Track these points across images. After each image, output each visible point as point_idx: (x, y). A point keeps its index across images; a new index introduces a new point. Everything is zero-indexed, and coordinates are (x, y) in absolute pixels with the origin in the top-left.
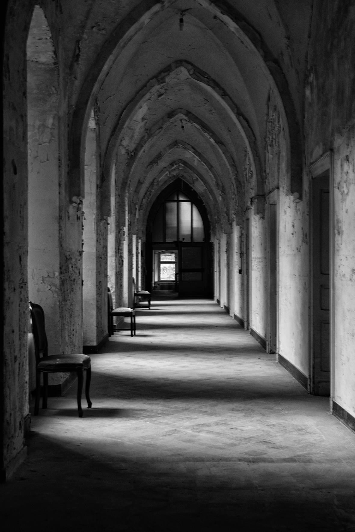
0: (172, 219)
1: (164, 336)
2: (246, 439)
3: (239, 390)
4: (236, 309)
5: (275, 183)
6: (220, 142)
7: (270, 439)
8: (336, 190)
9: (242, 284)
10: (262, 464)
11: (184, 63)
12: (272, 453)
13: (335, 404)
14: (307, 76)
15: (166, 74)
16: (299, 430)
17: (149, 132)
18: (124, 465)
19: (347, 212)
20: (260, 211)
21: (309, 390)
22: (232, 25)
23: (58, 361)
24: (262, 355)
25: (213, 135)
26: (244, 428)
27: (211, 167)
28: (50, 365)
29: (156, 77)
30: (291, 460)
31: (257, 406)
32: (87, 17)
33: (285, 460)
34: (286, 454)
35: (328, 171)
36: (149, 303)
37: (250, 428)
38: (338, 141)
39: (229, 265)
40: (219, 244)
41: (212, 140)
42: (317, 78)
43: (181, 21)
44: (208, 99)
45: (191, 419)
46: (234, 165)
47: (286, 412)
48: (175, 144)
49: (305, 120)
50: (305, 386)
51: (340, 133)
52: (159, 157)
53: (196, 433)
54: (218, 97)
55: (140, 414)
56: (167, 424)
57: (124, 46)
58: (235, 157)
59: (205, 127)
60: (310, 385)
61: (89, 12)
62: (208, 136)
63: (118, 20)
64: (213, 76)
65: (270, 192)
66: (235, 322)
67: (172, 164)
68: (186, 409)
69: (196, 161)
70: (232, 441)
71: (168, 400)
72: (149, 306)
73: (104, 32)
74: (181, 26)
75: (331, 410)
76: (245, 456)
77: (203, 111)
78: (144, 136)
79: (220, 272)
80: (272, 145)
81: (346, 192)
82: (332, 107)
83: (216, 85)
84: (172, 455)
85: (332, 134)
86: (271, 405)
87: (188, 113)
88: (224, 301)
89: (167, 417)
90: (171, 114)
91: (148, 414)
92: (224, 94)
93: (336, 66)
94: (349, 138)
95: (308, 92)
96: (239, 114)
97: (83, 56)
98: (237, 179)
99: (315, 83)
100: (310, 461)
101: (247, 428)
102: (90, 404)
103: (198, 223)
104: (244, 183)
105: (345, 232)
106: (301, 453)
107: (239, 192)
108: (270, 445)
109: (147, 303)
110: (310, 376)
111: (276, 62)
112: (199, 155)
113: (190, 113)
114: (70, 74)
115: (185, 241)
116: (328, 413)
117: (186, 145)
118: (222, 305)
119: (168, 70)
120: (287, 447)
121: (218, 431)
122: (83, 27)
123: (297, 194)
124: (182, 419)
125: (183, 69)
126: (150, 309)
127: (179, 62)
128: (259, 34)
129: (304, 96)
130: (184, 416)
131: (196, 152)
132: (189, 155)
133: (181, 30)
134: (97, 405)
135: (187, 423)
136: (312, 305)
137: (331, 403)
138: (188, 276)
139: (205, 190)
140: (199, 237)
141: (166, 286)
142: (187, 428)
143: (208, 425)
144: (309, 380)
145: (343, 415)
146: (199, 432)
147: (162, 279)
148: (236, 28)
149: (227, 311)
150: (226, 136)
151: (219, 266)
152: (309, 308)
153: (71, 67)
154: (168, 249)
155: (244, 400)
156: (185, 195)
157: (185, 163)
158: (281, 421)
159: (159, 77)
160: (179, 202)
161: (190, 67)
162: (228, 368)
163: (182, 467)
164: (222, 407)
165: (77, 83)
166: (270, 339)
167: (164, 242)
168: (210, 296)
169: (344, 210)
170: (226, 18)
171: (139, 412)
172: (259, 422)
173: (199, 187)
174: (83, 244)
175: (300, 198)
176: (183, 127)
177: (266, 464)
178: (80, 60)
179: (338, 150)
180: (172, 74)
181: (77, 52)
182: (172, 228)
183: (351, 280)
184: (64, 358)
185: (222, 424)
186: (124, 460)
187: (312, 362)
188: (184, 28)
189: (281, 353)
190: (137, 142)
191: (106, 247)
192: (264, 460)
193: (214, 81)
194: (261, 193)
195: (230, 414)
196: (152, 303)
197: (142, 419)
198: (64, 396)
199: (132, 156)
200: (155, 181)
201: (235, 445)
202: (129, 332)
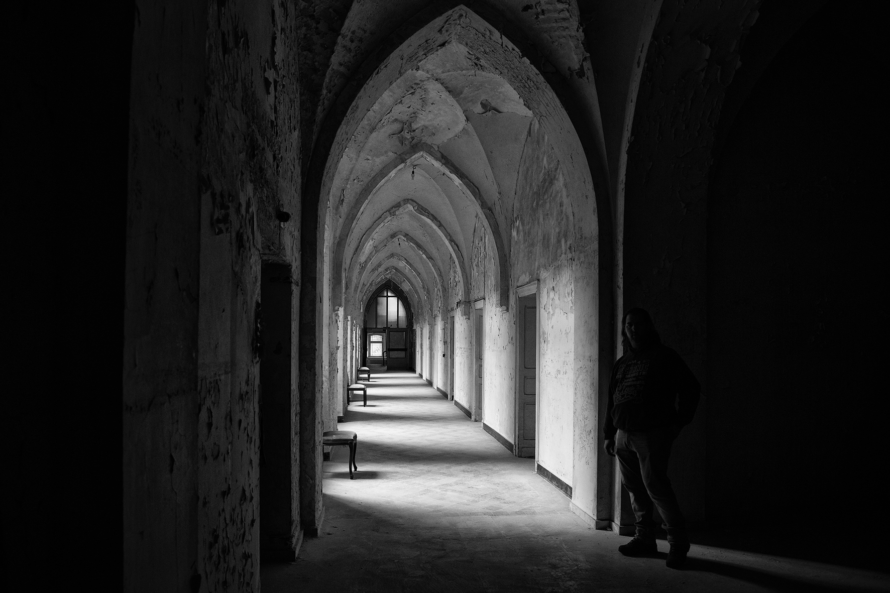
0: (382, 311)
1: (390, 406)
2: (482, 496)
3: (462, 454)
4: (439, 382)
5: (482, 294)
6: (430, 258)
7: (500, 496)
8: (542, 310)
9: (446, 365)
10: (501, 517)
11: (410, 201)
12: (505, 507)
13: (539, 465)
14: (513, 222)
15: (397, 208)
16: (518, 487)
17: (376, 249)
18: (401, 521)
19: (552, 327)
20: (467, 314)
21: (514, 454)
22: (457, 181)
23: (334, 437)
24: (469, 423)
25: (425, 252)
26: (478, 487)
27: (419, 274)
28: (328, 440)
29: (389, 211)
30: (520, 513)
31: (481, 467)
32: (351, 173)
33: (517, 513)
34: (517, 508)
35: (535, 294)
36: (369, 376)
37: (482, 486)
38: (544, 274)
39: (431, 349)
40: (421, 331)
41: (424, 256)
42: (523, 224)
43: (413, 172)
44: (423, 225)
45: (436, 479)
46: (440, 275)
47: (503, 472)
48: (392, 255)
49: (512, 253)
50: (512, 451)
51: (545, 268)
52: (379, 265)
53: (444, 492)
54: (435, 227)
55: (396, 476)
56: (419, 484)
57: (375, 193)
58: (442, 270)
59: (419, 246)
60: (515, 450)
61: (352, 169)
62: (421, 253)
63: (372, 175)
64: (432, 212)
65: (476, 301)
66: (438, 393)
67: (386, 270)
68: (429, 471)
69: (407, 269)
70: (473, 498)
71: (412, 463)
72: (368, 379)
73: (362, 183)
74: (413, 177)
75: (536, 470)
76: (487, 511)
77: (418, 234)
78: (372, 252)
79: (422, 353)
80: (477, 266)
81: (551, 313)
82: (538, 249)
83: (434, 218)
84: (433, 511)
85: (538, 269)
86: (491, 467)
87: (406, 235)
88: (426, 375)
89: (417, 478)
90: (393, 236)
91: (402, 476)
92: (440, 225)
93: (541, 219)
94: (555, 274)
95: (514, 233)
96: (452, 241)
97: (346, 200)
98: (443, 286)
99: (521, 228)
100: (534, 513)
101: (480, 487)
102: (356, 468)
103: (402, 313)
104: (448, 289)
105: (551, 342)
106: (525, 507)
107: (444, 296)
108: (502, 501)
109: (366, 376)
110: (515, 443)
111: (490, 209)
112: (410, 265)
113: (408, 235)
114: (336, 214)
115: (392, 327)
116: (534, 473)
117: (400, 257)
118: (424, 378)
119: (398, 206)
120: (514, 502)
121: (460, 490)
122: (348, 179)
123: (505, 308)
124: (429, 480)
125: (409, 205)
126: (369, 381)
127: (407, 201)
128: (478, 189)
129: (511, 235)
130: (430, 478)
131: (408, 262)
132: (402, 264)
133: (413, 179)
134: (361, 468)
135: (434, 484)
136: (517, 391)
137: (536, 465)
138: (394, 354)
139: (410, 289)
140: (403, 324)
141: (375, 361)
142: (435, 488)
143: (451, 485)
144: (514, 446)
145: (547, 475)
146: (446, 491)
147: (371, 355)
148: (460, 184)
149: (430, 384)
150: (435, 253)
151: (422, 348)
152: (515, 393)
153: (337, 209)
154: (377, 332)
155: (469, 463)
156: (393, 292)
157: (396, 269)
158: (502, 480)
159: (391, 211)
160: (387, 297)
161: (415, 204)
162: (448, 435)
163: (445, 521)
164: (456, 469)
165: (341, 220)
166: (474, 411)
167: (376, 328)
168: (412, 369)
169: (550, 326)
170: (453, 176)
171: (394, 474)
172: (487, 481)
173: (406, 287)
174: (338, 341)
175: (507, 310)
176: (399, 244)
177: (505, 517)
178: (344, 203)
179: (545, 281)
180: (401, 209)
181: (342, 197)
182: (382, 316)
183: (556, 377)
184: (339, 434)
185: (460, 483)
186: (400, 517)
187: (517, 433)
188: (415, 178)
189: (485, 422)
190: (367, 256)
191: (347, 339)
192: (502, 514)
193: (432, 215)
194: (467, 301)
195: (463, 475)
196: (372, 376)
197: (399, 480)
198: (331, 461)
199: (363, 268)
200: (373, 282)
201: (476, 502)
202: (362, 403)
